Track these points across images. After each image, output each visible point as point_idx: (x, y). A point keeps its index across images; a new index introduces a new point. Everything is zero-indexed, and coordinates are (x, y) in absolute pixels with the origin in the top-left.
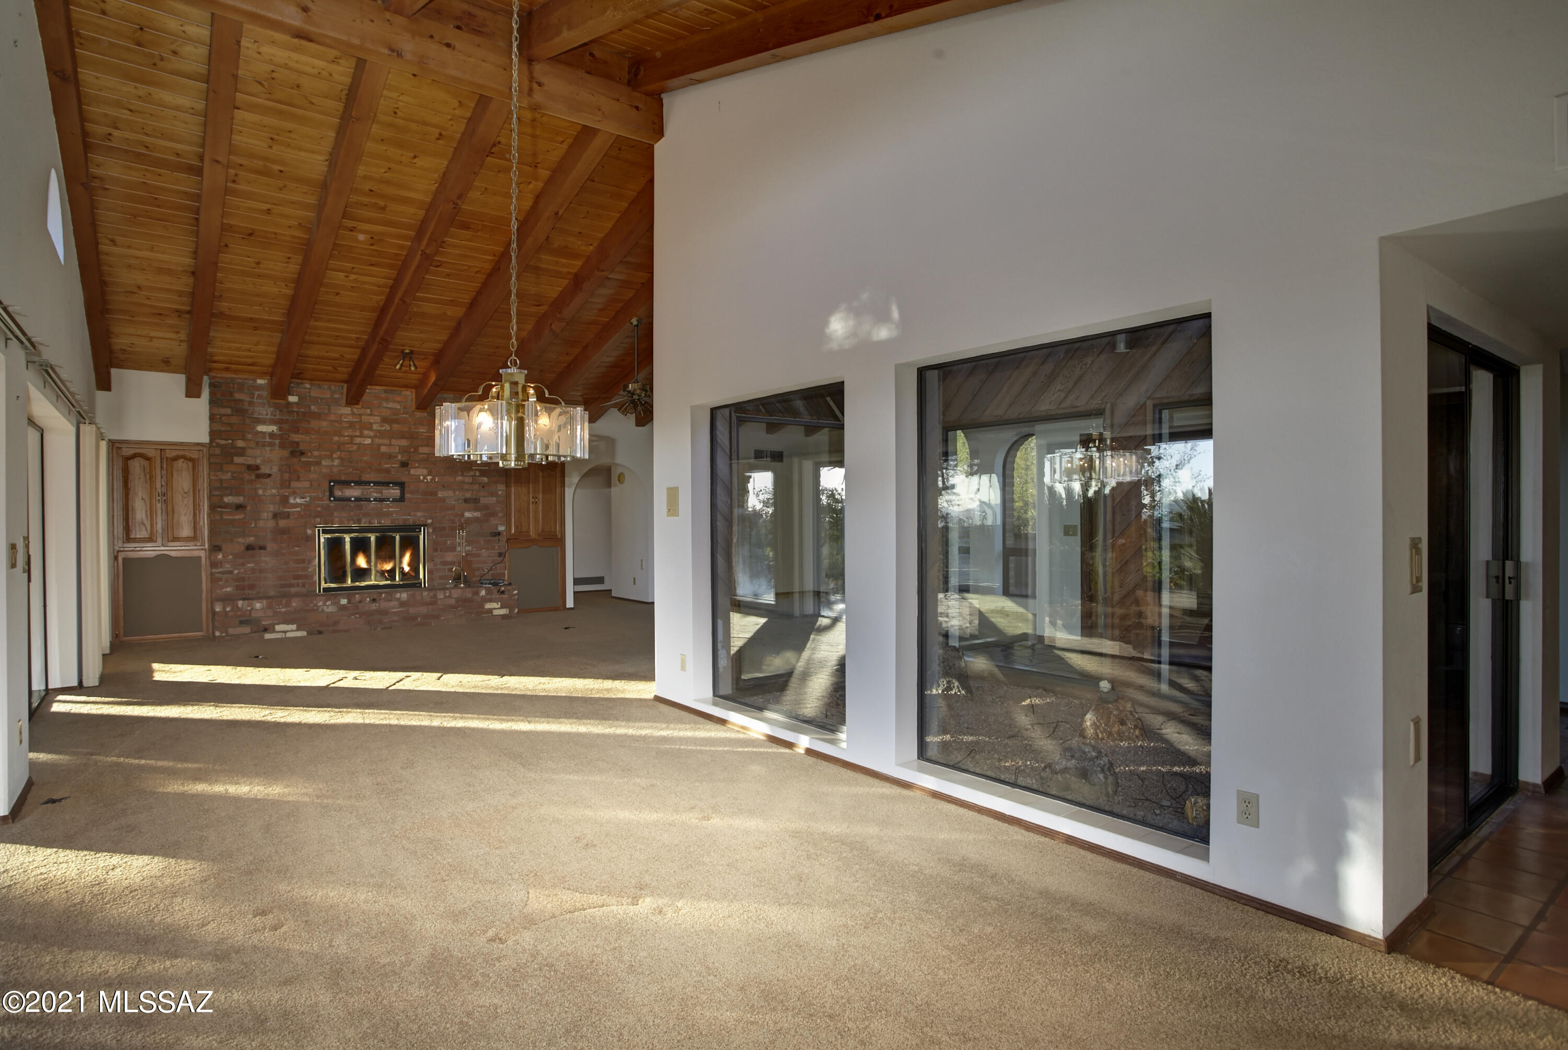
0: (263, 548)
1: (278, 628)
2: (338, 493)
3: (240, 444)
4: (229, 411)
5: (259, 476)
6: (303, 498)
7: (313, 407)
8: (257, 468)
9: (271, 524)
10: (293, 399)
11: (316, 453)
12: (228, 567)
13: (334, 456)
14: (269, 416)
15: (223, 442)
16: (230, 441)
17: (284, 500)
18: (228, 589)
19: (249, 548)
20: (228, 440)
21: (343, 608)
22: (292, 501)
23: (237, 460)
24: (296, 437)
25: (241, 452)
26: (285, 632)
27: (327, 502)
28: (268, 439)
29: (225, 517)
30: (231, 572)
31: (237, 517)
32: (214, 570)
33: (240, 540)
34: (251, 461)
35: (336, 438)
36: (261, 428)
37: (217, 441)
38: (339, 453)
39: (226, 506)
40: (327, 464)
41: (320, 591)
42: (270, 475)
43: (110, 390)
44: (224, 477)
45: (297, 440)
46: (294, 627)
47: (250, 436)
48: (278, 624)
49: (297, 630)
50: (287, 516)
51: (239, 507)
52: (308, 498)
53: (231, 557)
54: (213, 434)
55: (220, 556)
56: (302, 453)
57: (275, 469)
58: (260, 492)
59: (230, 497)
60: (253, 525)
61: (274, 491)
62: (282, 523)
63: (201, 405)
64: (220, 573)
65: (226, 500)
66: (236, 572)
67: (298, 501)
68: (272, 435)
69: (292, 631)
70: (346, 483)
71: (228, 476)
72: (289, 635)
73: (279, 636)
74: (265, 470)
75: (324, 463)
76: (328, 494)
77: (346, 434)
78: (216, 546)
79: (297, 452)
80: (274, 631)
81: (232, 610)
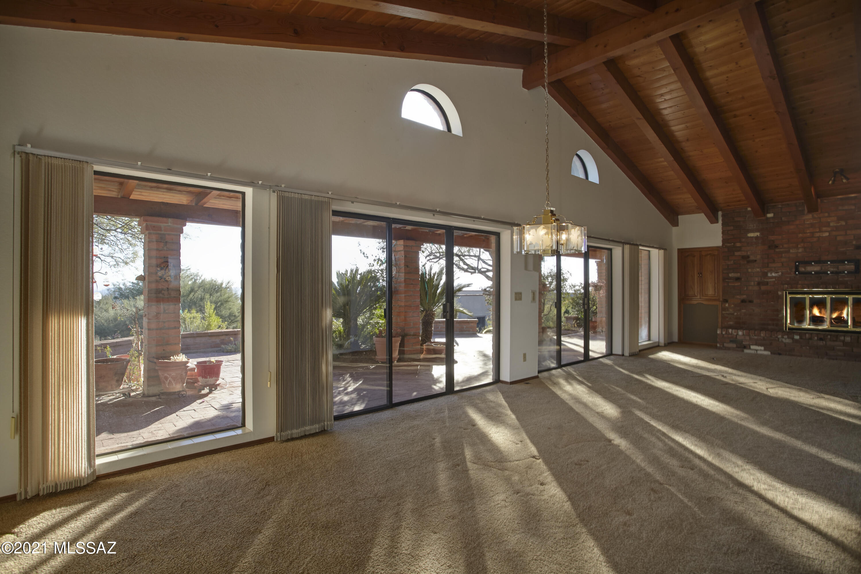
0: (751, 302)
1: (752, 347)
2: (802, 269)
3: (738, 245)
4: (732, 228)
5: (749, 262)
6: (777, 273)
7: (783, 218)
8: (748, 257)
9: (756, 288)
10: (770, 215)
11: (785, 246)
12: (731, 311)
13: (799, 246)
14: (755, 227)
15: (729, 245)
16: (733, 244)
17: (765, 275)
18: (731, 323)
19: (743, 301)
20: (731, 243)
21: (796, 341)
22: (769, 275)
23: (737, 254)
24: (772, 238)
25: (739, 249)
26: (757, 350)
27: (793, 275)
28: (754, 240)
29: (730, 284)
30: (733, 314)
31: (736, 284)
32: (723, 312)
33: (738, 297)
34: (744, 254)
35: (800, 235)
36: (751, 235)
37: (726, 244)
38: (802, 244)
39: (731, 278)
40: (794, 251)
41: (786, 329)
42: (756, 261)
43: (678, 226)
44: (729, 263)
45: (773, 239)
46: (762, 348)
47: (743, 240)
48: (753, 345)
49: (765, 350)
50: (767, 283)
51: (738, 279)
52: (780, 273)
53: (733, 306)
54: (724, 241)
55: (727, 305)
56: (776, 247)
57: (759, 257)
58: (750, 270)
59: (732, 274)
60: (745, 289)
61: (758, 270)
62: (763, 288)
63: (718, 227)
64: (727, 314)
65: (730, 275)
66: (735, 314)
67: (773, 274)
68: (757, 238)
69: (761, 350)
70: (809, 263)
71: (732, 262)
72: (759, 352)
73: (753, 352)
74: (752, 258)
75: (791, 251)
76: (794, 270)
77: (808, 231)
78: (725, 300)
79: (773, 246)
80: (750, 348)
81: (726, 334)
